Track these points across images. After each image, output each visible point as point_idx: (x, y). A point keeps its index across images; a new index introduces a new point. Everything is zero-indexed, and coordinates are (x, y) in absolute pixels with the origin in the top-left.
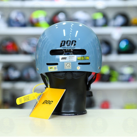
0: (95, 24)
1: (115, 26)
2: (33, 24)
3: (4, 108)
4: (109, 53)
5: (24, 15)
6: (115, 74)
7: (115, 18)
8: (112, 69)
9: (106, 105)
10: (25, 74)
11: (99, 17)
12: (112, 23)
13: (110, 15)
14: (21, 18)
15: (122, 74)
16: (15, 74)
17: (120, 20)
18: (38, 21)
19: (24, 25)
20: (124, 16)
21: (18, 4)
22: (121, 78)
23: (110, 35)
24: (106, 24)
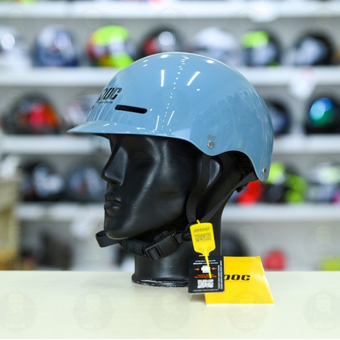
0: (248, 58)
1: (297, 65)
2: (95, 59)
3: (22, 269)
4: (284, 131)
5: (72, 39)
6: (299, 183)
7: (298, 45)
8: (290, 171)
9: (275, 262)
10: (76, 183)
11: (258, 42)
12: (291, 56)
13: (287, 37)
14: (64, 45)
15: (315, 184)
16: (50, 184)
17: (311, 50)
18: (107, 52)
19: (73, 63)
20: (322, 39)
21: (59, 10)
22: (313, 193)
23: (285, 87)
24: (277, 60)
